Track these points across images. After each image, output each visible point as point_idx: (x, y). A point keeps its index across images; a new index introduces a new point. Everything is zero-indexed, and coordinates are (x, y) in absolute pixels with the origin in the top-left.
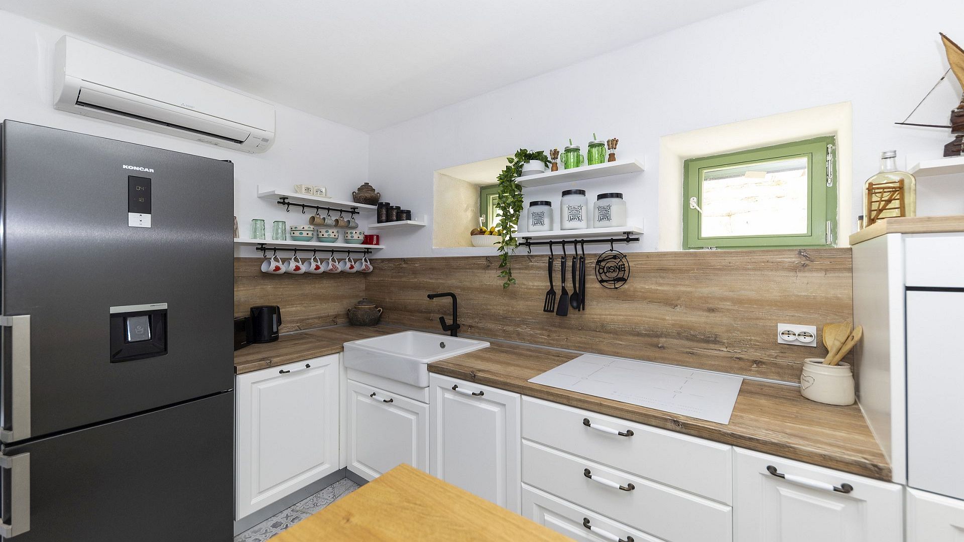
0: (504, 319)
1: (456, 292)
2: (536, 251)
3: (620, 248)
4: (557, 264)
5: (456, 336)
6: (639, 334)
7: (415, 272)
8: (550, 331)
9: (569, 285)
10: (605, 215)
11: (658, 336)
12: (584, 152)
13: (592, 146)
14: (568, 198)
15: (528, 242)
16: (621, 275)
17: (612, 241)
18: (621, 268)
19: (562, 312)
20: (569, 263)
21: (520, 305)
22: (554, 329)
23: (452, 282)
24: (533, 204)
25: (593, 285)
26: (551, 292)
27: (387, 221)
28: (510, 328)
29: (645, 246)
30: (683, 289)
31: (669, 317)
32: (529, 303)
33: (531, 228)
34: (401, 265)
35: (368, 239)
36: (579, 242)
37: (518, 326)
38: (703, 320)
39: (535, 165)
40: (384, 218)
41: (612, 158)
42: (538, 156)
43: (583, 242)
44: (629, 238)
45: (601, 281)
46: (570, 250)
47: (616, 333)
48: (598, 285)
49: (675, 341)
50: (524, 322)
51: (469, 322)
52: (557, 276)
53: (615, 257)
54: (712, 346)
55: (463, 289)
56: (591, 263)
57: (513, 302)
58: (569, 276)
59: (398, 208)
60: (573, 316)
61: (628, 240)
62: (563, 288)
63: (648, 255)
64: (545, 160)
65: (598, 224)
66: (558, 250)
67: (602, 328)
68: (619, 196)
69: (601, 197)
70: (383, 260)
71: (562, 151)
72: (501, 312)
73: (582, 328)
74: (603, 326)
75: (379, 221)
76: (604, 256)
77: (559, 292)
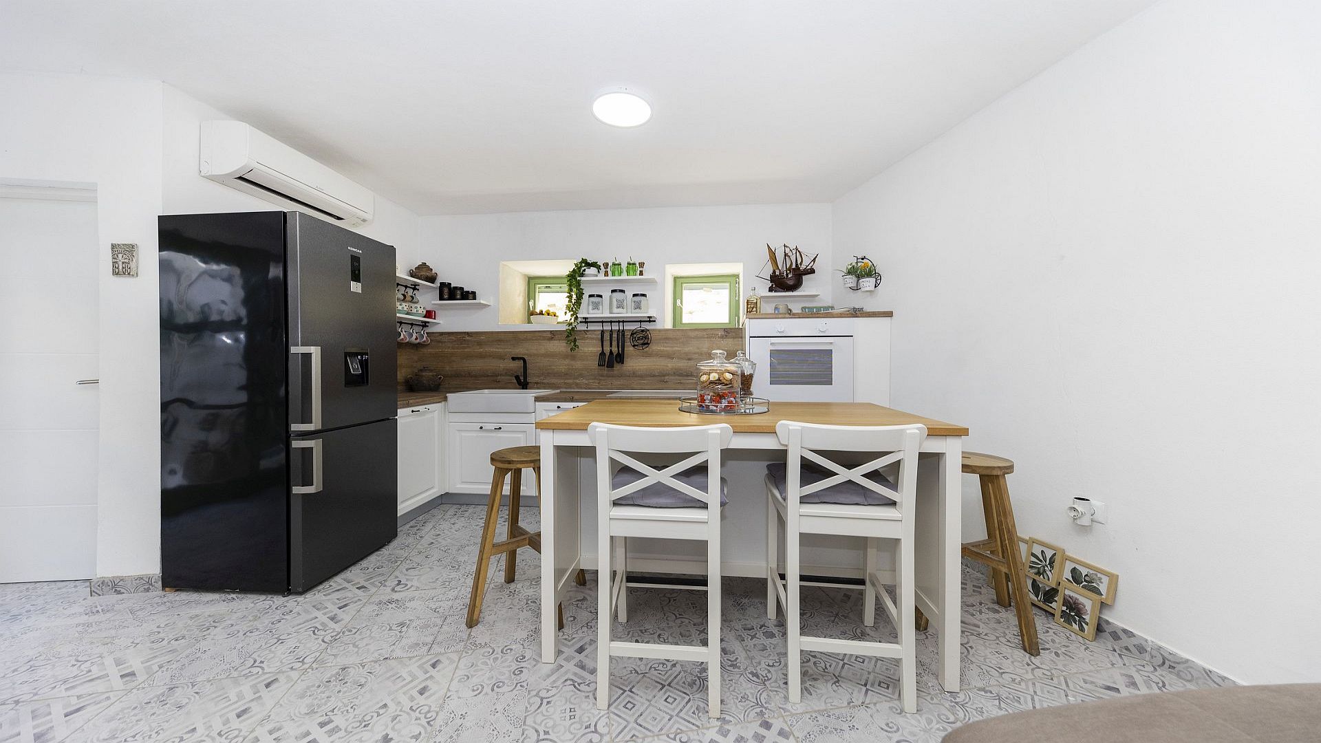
0: (566, 375)
1: (526, 357)
2: (592, 327)
3: (646, 326)
4: (607, 337)
5: (526, 389)
6: (654, 376)
7: (480, 344)
8: (600, 380)
9: (615, 350)
10: (638, 306)
11: (664, 376)
12: (624, 266)
13: (629, 264)
14: (614, 294)
15: (586, 321)
16: (646, 341)
17: (641, 321)
18: (646, 337)
19: (610, 365)
20: (615, 335)
21: (578, 364)
22: (603, 378)
23: (520, 351)
24: (590, 296)
25: (629, 349)
26: (602, 354)
27: (449, 299)
28: (571, 381)
29: (658, 326)
30: (677, 349)
31: (670, 364)
32: (584, 362)
33: (591, 311)
34: (462, 338)
35: (429, 314)
36: (621, 322)
37: (577, 379)
38: (686, 364)
39: (593, 270)
40: (446, 297)
41: (641, 273)
42: (594, 265)
43: (623, 322)
44: (650, 320)
45: (634, 346)
46: (615, 327)
47: (642, 377)
48: (632, 348)
49: (673, 378)
50: (581, 376)
51: (536, 380)
52: (607, 344)
53: (643, 331)
54: (690, 378)
55: (530, 355)
56: (628, 335)
57: (573, 362)
58: (614, 343)
59: (462, 289)
60: (617, 367)
61: (650, 321)
62: (611, 350)
63: (660, 331)
64: (599, 268)
65: (634, 311)
66: (607, 327)
67: (634, 375)
68: (644, 295)
69: (634, 295)
70: (442, 334)
71: (610, 264)
72: (563, 370)
73: (621, 376)
74: (634, 373)
75: (441, 298)
76: (635, 331)
77: (608, 354)
